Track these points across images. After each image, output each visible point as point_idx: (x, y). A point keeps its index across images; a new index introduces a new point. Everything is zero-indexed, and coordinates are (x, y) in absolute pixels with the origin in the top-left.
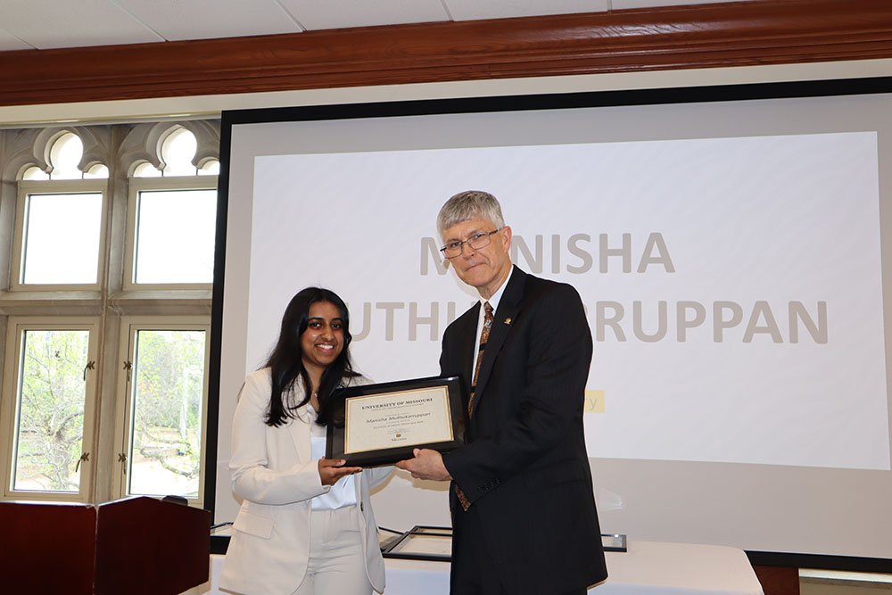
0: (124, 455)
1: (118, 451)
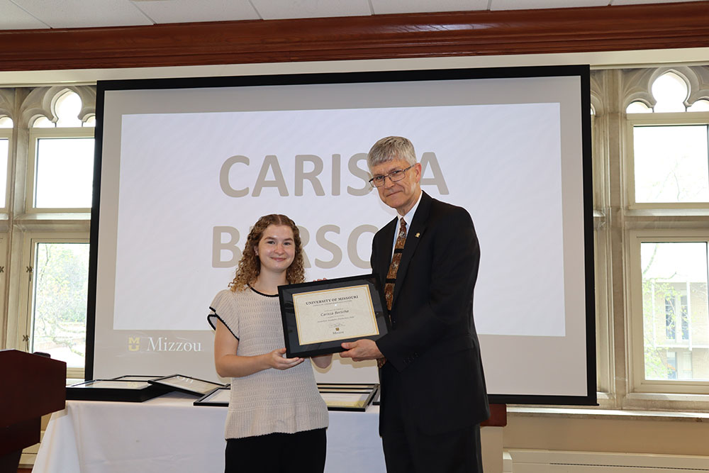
0: (27, 336)
1: (22, 334)
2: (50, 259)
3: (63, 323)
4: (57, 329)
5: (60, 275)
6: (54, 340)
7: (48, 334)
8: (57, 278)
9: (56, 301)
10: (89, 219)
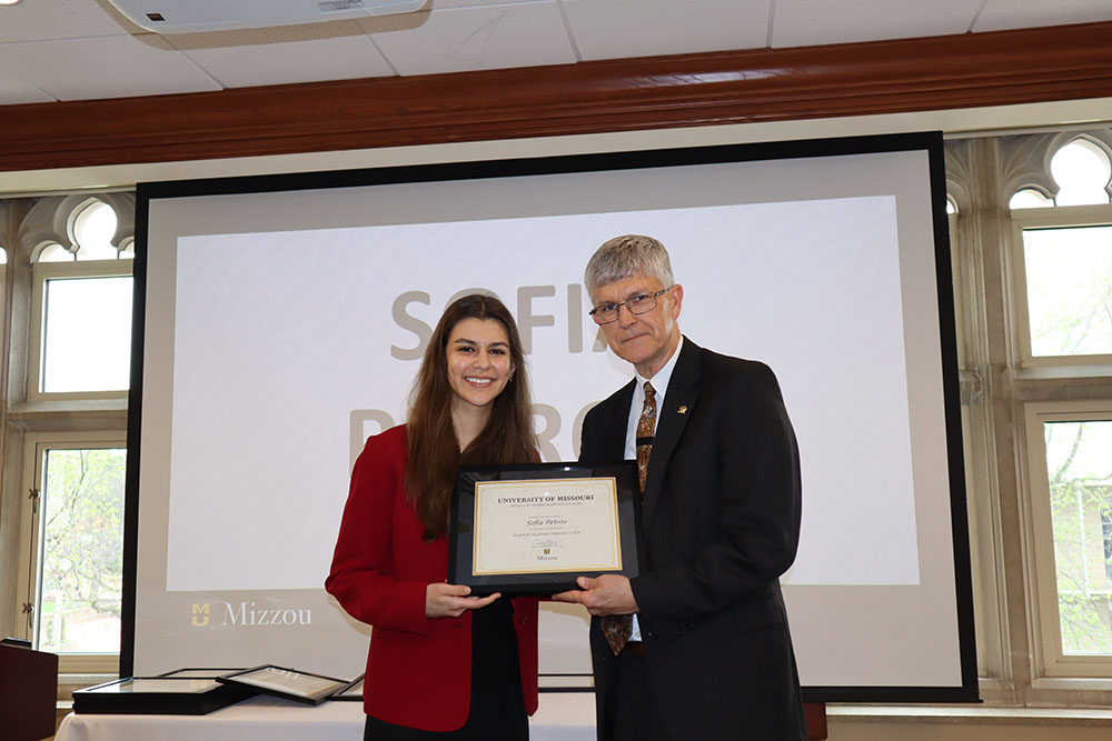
0: (30, 605)
1: (22, 600)
2: (87, 474)
3: (109, 577)
4: (101, 589)
5: (104, 499)
6: (93, 606)
7: (86, 598)
8: (100, 504)
9: (96, 542)
10: (127, 407)
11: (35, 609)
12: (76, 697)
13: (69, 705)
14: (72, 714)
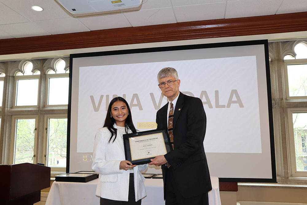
1: (44, 154)
2: (59, 125)
3: (64, 149)
4: (62, 152)
6: (61, 156)
7: (59, 154)
8: (62, 132)
9: (61, 141)
10: (67, 108)
11: (47, 156)
12: (56, 177)
13: (54, 179)
14: (55, 181)
